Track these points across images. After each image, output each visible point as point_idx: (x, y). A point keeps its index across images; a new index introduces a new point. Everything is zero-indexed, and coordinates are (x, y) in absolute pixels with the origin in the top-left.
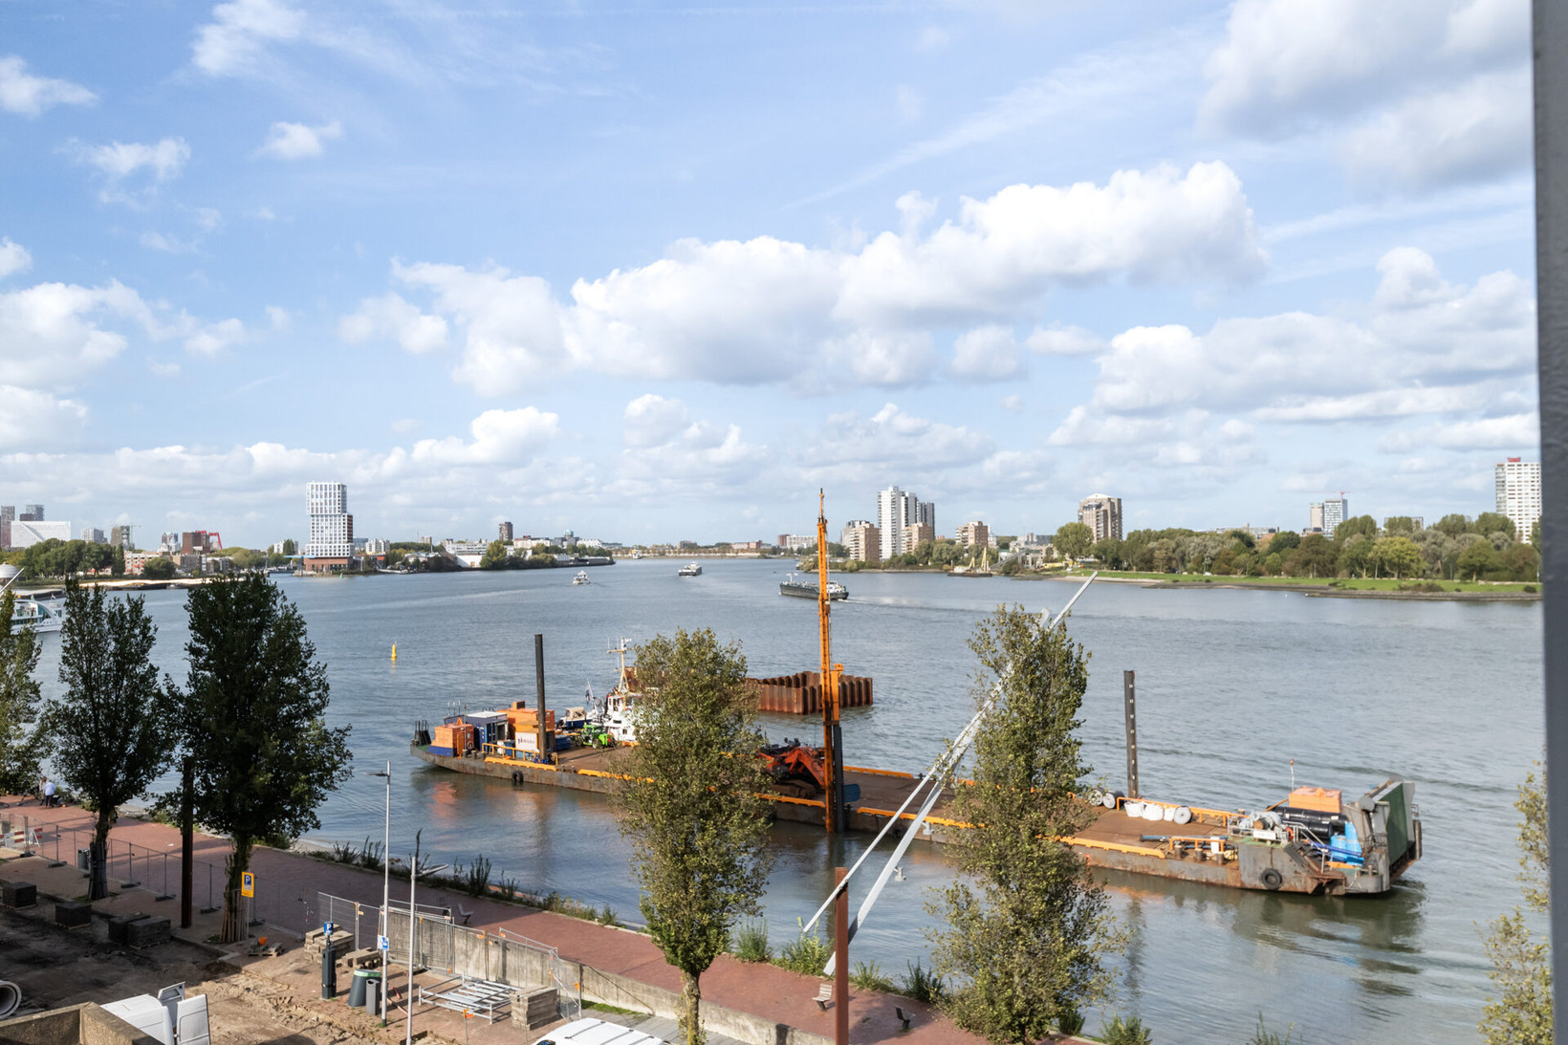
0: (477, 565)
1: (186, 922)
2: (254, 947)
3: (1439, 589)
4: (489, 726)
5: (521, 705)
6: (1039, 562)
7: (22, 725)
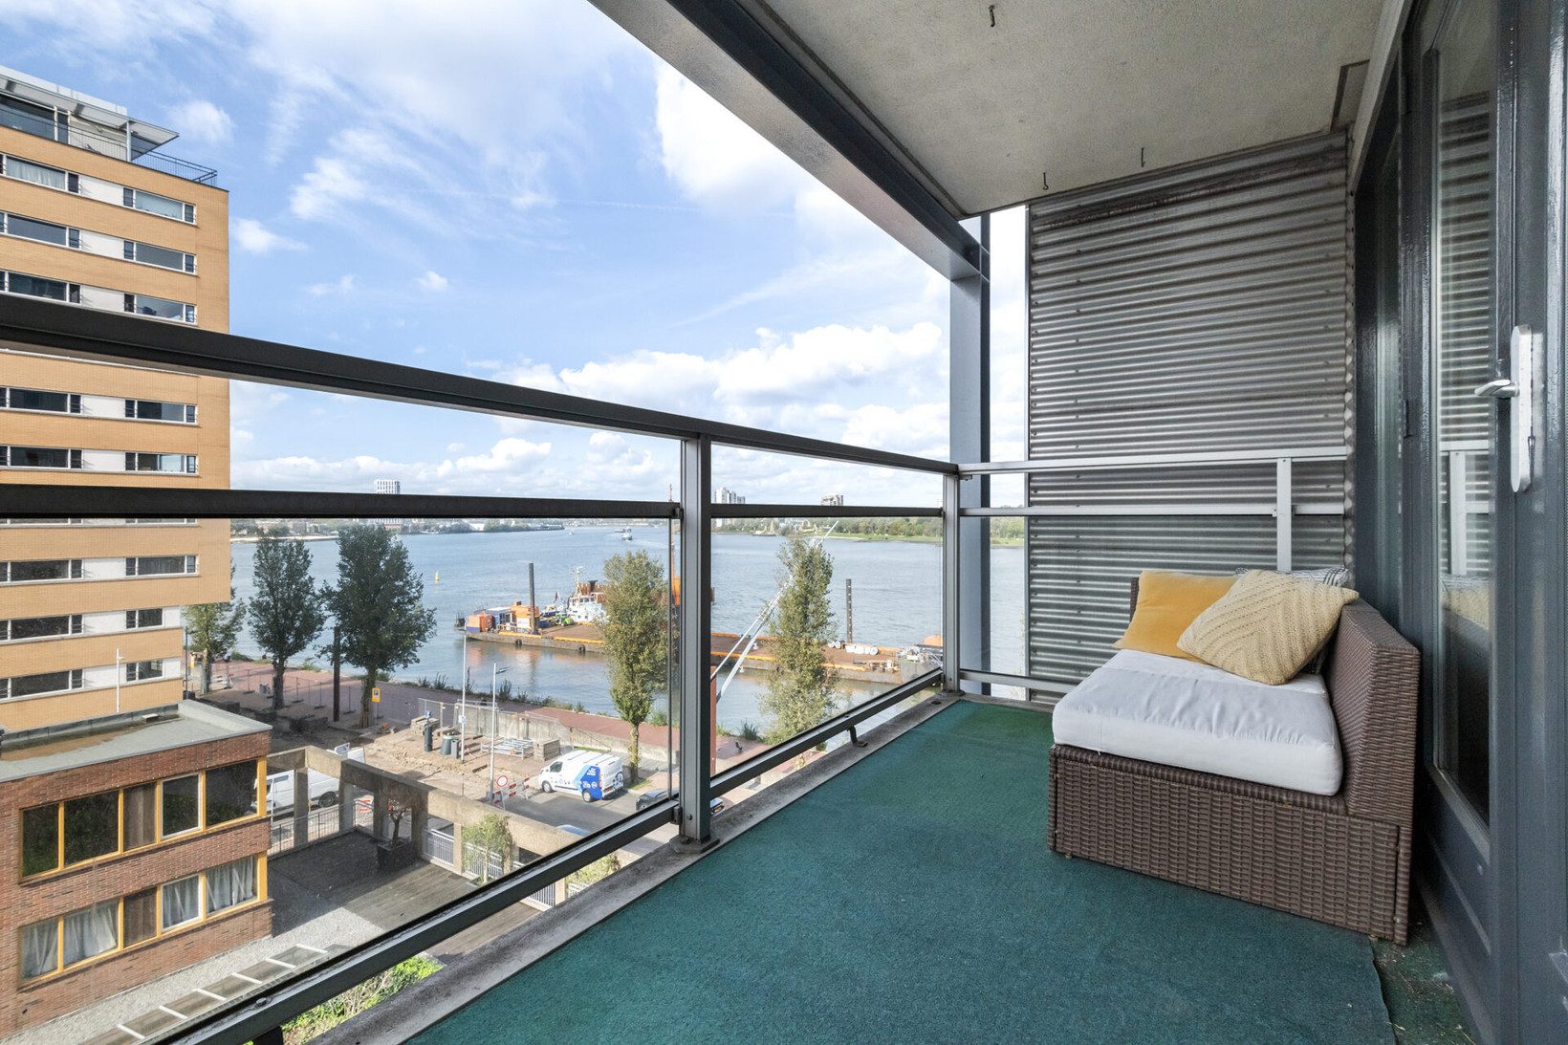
0: (482, 529)
1: (336, 717)
2: (380, 729)
3: (998, 543)
4: (501, 615)
5: (519, 603)
6: (800, 529)
7: (224, 613)
